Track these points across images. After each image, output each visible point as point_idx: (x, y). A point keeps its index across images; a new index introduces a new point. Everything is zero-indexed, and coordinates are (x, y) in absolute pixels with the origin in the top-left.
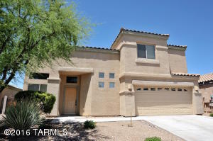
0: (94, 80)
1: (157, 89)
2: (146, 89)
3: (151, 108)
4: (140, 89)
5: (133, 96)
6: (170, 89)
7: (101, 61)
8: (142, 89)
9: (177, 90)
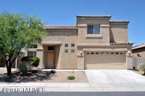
0: (62, 49)
5: (83, 58)
6: (110, 53)
7: (66, 37)
8: (90, 53)
9: (115, 53)
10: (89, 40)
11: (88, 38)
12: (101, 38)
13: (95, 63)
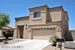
1: (41, 29)
2: (36, 30)
3: (38, 37)
4: (34, 30)
5: (31, 32)
6: (46, 29)
7: (26, 21)
8: (35, 30)
9: (49, 29)
10: (34, 21)
11: (34, 20)
12: (41, 20)
13: (38, 36)
